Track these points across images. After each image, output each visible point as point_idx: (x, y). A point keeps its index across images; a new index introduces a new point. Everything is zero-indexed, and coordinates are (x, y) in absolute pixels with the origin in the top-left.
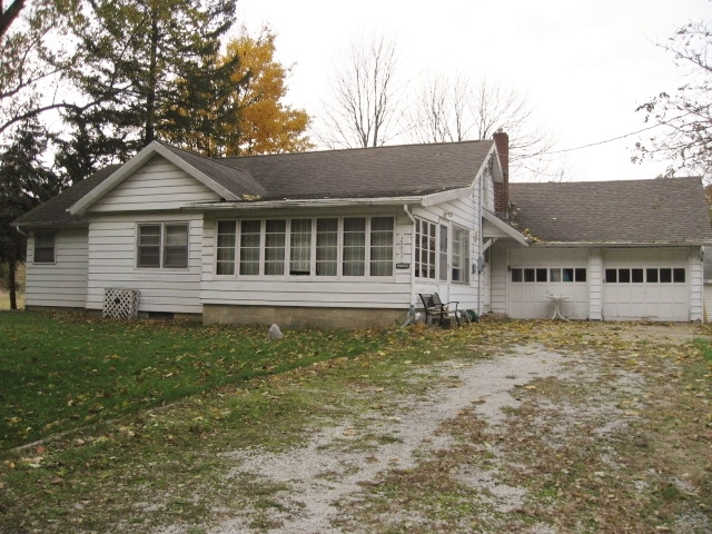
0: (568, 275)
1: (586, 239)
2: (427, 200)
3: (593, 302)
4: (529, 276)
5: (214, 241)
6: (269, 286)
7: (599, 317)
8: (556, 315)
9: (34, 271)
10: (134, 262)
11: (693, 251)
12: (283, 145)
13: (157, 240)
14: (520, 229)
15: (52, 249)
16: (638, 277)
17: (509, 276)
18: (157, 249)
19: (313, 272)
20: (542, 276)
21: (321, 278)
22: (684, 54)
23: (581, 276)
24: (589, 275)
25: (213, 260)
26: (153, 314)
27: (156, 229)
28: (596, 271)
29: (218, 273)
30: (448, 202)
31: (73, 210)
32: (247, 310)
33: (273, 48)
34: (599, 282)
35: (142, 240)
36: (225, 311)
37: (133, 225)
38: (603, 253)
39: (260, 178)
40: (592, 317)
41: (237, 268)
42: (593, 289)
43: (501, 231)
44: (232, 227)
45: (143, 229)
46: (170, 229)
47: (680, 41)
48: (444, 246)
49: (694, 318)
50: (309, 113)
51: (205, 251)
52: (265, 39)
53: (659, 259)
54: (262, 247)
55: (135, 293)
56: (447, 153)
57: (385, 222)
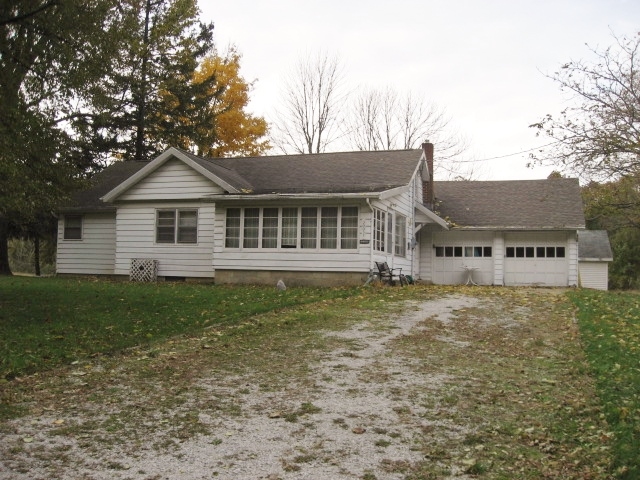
0: (478, 252)
1: (492, 224)
2: (382, 195)
3: (497, 272)
4: (449, 252)
5: (224, 223)
6: (266, 256)
7: (501, 283)
8: (468, 281)
9: (64, 246)
10: (154, 239)
11: (571, 234)
12: (246, 146)
13: (173, 222)
14: (443, 217)
15: (79, 229)
16: (530, 253)
17: (434, 252)
18: (173, 229)
19: (299, 245)
20: (458, 252)
21: (304, 250)
22: (568, 83)
23: (488, 252)
24: (494, 252)
25: (223, 237)
26: (168, 278)
27: (172, 214)
28: (499, 249)
29: (227, 246)
30: (394, 197)
31: (106, 198)
32: (248, 273)
33: (238, 66)
34: (501, 257)
35: (160, 222)
36: (232, 274)
37: (153, 211)
38: (505, 235)
39: (245, 176)
40: (496, 283)
41: (241, 243)
42: (497, 262)
43: (428, 218)
44: (237, 213)
45: (161, 214)
46: (183, 214)
47: (564, 73)
48: (390, 229)
49: (571, 284)
50: (267, 120)
51: (217, 230)
52: (231, 59)
53: (546, 240)
54: (261, 227)
55: (155, 262)
56: (388, 159)
57: (352, 210)
